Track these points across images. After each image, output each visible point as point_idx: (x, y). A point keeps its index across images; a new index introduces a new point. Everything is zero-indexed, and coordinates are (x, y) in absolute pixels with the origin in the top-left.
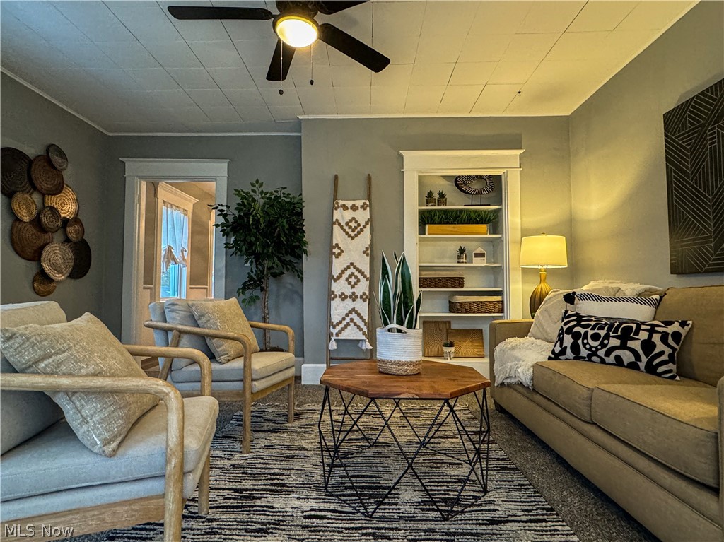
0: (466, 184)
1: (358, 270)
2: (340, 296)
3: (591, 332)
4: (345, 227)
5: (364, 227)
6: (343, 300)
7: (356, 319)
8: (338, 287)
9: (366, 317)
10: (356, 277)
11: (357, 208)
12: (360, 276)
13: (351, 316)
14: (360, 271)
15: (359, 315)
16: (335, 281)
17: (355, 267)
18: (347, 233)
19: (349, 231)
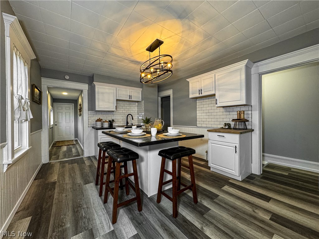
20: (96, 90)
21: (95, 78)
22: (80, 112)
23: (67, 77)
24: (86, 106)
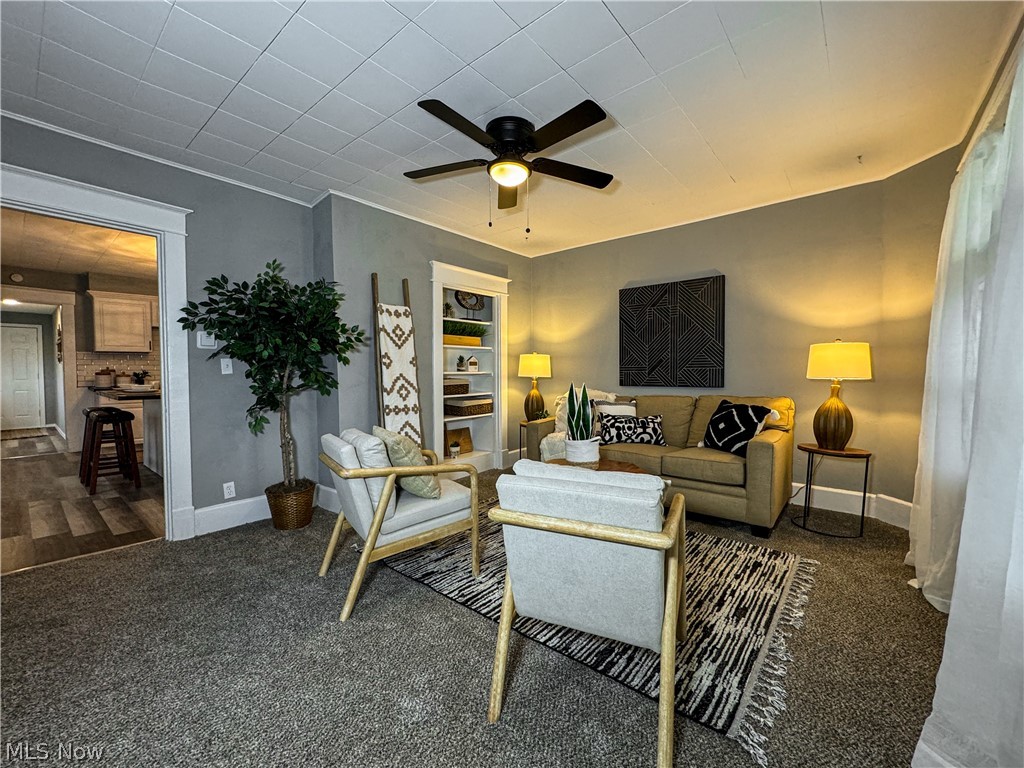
0: (464, 299)
1: (407, 381)
2: (394, 410)
3: (626, 426)
4: (392, 335)
5: (409, 335)
6: (397, 414)
7: (411, 433)
8: (391, 400)
9: (419, 430)
10: (406, 389)
11: (400, 315)
12: (410, 389)
13: (405, 430)
14: (409, 383)
15: (412, 428)
16: (388, 394)
17: (404, 378)
18: (394, 342)
19: (396, 339)
20: (97, 306)
21: (91, 282)
22: (60, 350)
23: (18, 278)
24: (70, 341)
